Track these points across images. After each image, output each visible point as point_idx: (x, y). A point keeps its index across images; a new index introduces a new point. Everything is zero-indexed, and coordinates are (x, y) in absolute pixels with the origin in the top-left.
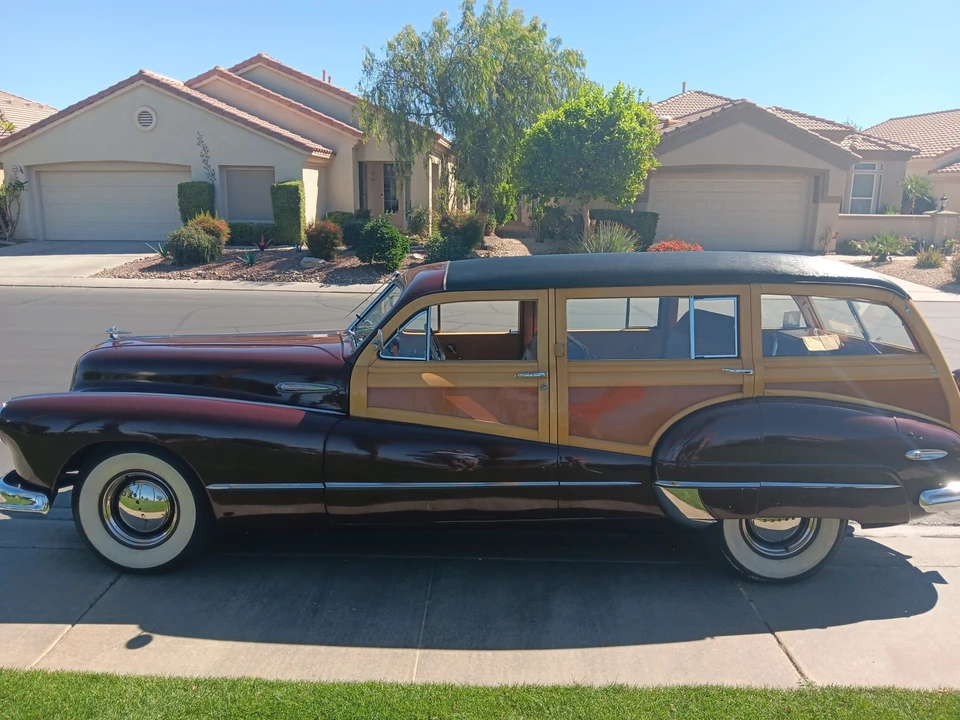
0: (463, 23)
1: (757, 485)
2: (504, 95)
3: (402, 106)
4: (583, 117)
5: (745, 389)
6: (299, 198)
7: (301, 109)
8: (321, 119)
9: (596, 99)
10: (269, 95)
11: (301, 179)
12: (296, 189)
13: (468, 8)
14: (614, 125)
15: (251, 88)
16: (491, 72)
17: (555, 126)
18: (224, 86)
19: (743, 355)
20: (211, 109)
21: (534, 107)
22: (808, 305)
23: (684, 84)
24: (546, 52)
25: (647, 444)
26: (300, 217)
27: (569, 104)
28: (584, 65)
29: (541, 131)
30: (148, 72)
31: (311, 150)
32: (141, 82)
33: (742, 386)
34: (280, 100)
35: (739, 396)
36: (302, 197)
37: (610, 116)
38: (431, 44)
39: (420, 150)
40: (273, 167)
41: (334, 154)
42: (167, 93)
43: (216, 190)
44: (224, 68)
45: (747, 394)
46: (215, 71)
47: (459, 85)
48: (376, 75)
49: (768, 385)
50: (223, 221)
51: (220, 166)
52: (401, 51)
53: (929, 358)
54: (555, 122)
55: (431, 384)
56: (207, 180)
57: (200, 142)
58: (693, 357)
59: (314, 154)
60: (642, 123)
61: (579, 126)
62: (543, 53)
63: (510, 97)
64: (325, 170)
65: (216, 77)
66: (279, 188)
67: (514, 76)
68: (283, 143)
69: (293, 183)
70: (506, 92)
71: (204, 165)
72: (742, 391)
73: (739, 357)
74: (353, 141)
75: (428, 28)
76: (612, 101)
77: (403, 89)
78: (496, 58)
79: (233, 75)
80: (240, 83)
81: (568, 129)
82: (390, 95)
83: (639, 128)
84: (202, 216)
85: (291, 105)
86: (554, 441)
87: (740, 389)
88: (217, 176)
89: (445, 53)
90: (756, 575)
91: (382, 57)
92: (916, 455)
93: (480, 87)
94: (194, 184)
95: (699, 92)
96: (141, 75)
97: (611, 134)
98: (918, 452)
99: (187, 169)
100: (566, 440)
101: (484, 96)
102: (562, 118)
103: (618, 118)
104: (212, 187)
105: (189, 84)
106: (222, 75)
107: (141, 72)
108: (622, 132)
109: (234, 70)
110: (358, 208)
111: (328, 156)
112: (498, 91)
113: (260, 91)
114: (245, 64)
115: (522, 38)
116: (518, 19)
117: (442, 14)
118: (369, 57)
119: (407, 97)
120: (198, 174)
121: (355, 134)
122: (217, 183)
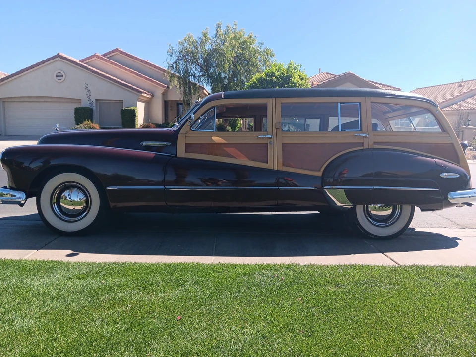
0: (216, 34)
1: (372, 188)
2: (236, 67)
3: (187, 71)
4: (274, 76)
5: (365, 144)
6: (135, 115)
7: (137, 74)
8: (147, 79)
9: (280, 68)
10: (121, 67)
11: (136, 106)
12: (134, 110)
13: (219, 27)
14: (289, 80)
15: (112, 63)
16: (230, 55)
17: (261, 81)
18: (99, 63)
19: (364, 129)
20: (92, 72)
21: (251, 73)
22: (389, 127)
23: (320, 69)
24: (256, 49)
25: (319, 171)
26: (135, 124)
27: (268, 71)
28: (273, 56)
29: (254, 83)
30: (62, 54)
31: (142, 92)
32: (58, 58)
33: (363, 143)
34: (126, 70)
35: (362, 148)
36: (136, 115)
37: (287, 76)
38: (201, 42)
39: (195, 94)
40: (123, 101)
41: (153, 96)
42: (71, 63)
43: (94, 112)
44: (99, 54)
45: (366, 146)
46: (95, 55)
47: (214, 62)
48: (174, 57)
49: (375, 143)
50: (97, 125)
51: (96, 100)
52: (186, 45)
53: (448, 134)
54: (261, 78)
55: (217, 142)
56: (89, 106)
57: (87, 88)
58: (340, 130)
59: (143, 94)
60: (302, 79)
61: (272, 80)
62: (254, 48)
63: (239, 68)
64: (148, 104)
65: (95, 58)
66: (125, 110)
67: (240, 59)
68: (128, 89)
69: (132, 108)
70: (237, 65)
71: (88, 99)
72: (363, 146)
73: (361, 130)
74: (162, 90)
75: (200, 35)
76: (287, 69)
77: (187, 63)
78: (232, 49)
79: (104, 57)
80: (107, 61)
81: (267, 81)
82: (181, 66)
83: (300, 81)
84: (87, 121)
85: (132, 72)
86: (275, 168)
87: (363, 144)
88: (94, 104)
89: (208, 47)
90: (373, 235)
91: (177, 48)
92: (445, 175)
93: (225, 62)
94: (83, 108)
95: (327, 73)
96: (58, 55)
97: (287, 84)
98: (446, 174)
99: (79, 101)
100: (282, 168)
101: (227, 67)
102: (264, 76)
103: (291, 77)
104: (91, 110)
105: (82, 61)
106: (98, 57)
107: (58, 54)
108: (293, 83)
109: (105, 55)
110: (164, 122)
111: (150, 97)
112: (233, 65)
113: (116, 65)
114: (110, 53)
115: (245, 42)
116: (242, 33)
117: (207, 29)
118: (170, 48)
119: (189, 68)
120: (85, 104)
121: (163, 86)
122: (94, 108)
